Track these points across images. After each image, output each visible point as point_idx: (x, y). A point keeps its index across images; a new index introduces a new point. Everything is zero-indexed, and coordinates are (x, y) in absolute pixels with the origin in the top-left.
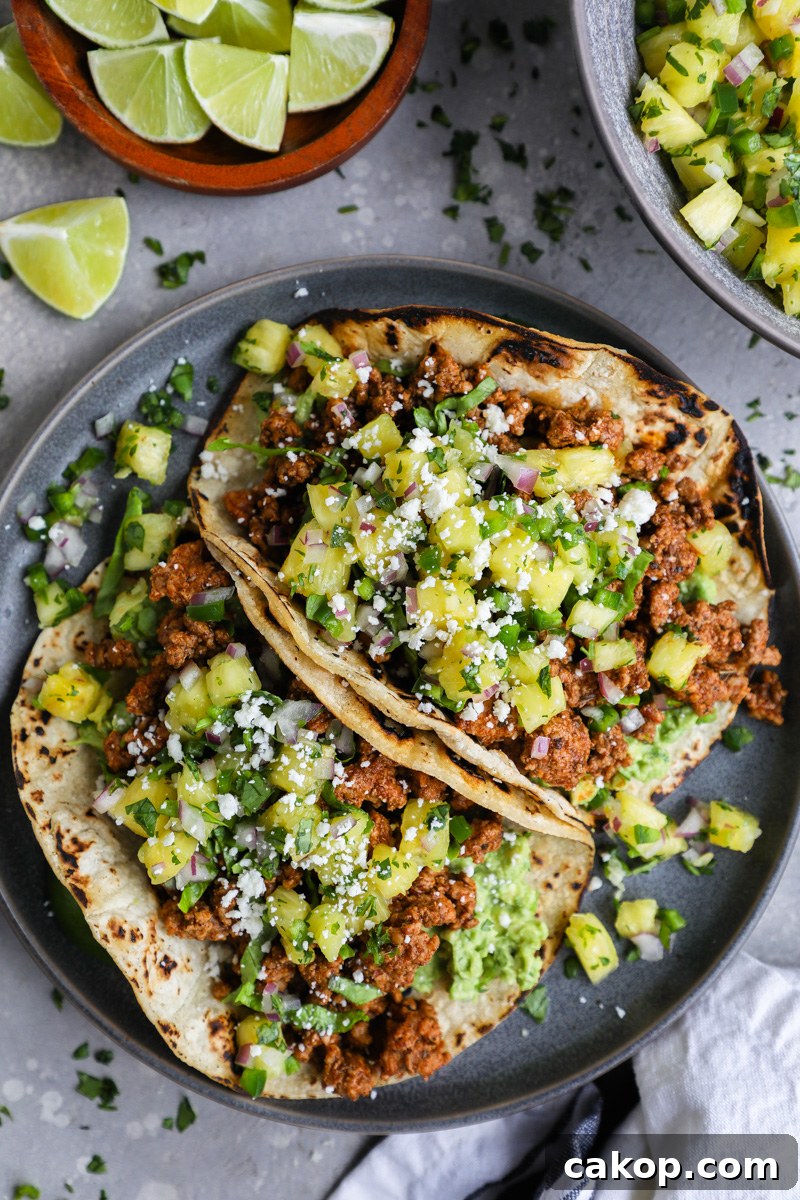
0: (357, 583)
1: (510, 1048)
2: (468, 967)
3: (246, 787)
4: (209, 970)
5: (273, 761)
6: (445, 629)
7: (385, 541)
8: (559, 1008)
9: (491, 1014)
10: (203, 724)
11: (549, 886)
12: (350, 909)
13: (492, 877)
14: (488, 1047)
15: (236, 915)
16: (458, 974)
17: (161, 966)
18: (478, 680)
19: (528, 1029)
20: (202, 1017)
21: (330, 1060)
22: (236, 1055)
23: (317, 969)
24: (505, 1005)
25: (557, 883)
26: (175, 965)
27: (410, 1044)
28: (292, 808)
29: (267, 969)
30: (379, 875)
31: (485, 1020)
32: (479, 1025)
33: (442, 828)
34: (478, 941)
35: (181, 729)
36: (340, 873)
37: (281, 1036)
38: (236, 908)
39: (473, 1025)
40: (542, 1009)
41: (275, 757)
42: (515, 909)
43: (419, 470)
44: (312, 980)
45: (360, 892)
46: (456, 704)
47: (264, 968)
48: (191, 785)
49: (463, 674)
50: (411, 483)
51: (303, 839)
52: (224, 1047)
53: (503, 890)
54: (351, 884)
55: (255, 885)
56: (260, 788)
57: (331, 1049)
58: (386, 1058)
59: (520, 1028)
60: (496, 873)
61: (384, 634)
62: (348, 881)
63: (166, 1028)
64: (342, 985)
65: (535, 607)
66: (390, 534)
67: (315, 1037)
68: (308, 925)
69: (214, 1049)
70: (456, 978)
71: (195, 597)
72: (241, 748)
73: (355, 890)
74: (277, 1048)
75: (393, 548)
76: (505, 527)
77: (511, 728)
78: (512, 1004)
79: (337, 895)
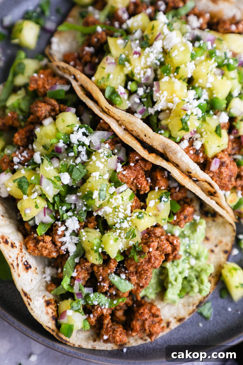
0: (130, 83)
1: (193, 332)
2: (176, 280)
3: (74, 170)
4: (45, 278)
5: (88, 160)
6: (173, 103)
7: (145, 59)
8: (217, 313)
9: (184, 313)
10: (54, 141)
11: (212, 251)
12: (122, 235)
13: (187, 239)
14: (183, 331)
15: (63, 239)
16: (171, 283)
17: (25, 265)
18: (189, 123)
19: (202, 323)
20: (42, 297)
21: (106, 322)
22: (57, 317)
23: (103, 269)
24: (191, 308)
25: (216, 250)
26: (30, 267)
27: (146, 316)
28: (97, 178)
29: (77, 271)
30: (138, 217)
31: (181, 316)
32: (178, 318)
33: (167, 201)
34: (180, 269)
35: (41, 148)
36: (118, 217)
37: (81, 309)
38: (64, 236)
39: (175, 318)
40: (209, 313)
41: (88, 159)
42: (197, 258)
43: (162, 28)
44: (101, 275)
45: (128, 226)
46: (177, 138)
47: (75, 270)
48: (47, 167)
49: (182, 120)
50: (158, 33)
51: (102, 193)
52: (52, 313)
53: (192, 246)
54: (123, 222)
55: (74, 224)
56: (82, 170)
57: (107, 317)
58: (134, 323)
59: (198, 322)
60: (189, 237)
61: (141, 108)
62: (122, 221)
63: (26, 294)
64: (115, 279)
65: (215, 96)
66: (148, 56)
67: (99, 309)
68: (101, 241)
69: (47, 313)
70: (170, 286)
71: (51, 88)
72: (72, 154)
73: (125, 225)
74: (80, 313)
75: (149, 64)
76: (202, 55)
77: (201, 155)
78: (195, 308)
79: (116, 228)
